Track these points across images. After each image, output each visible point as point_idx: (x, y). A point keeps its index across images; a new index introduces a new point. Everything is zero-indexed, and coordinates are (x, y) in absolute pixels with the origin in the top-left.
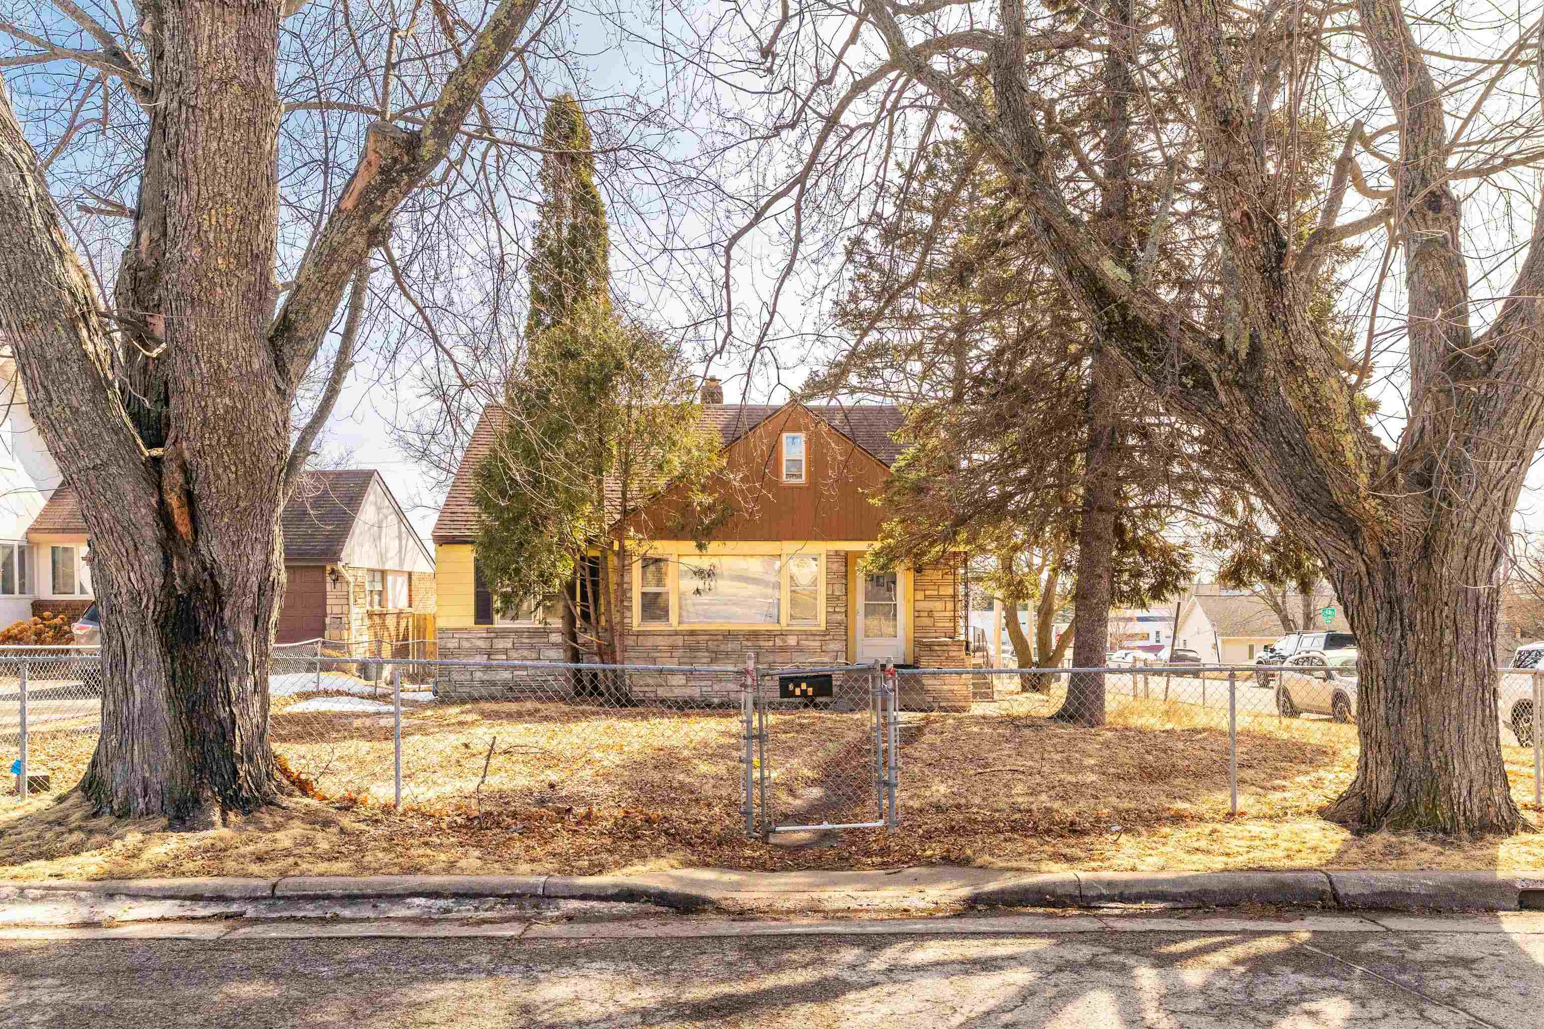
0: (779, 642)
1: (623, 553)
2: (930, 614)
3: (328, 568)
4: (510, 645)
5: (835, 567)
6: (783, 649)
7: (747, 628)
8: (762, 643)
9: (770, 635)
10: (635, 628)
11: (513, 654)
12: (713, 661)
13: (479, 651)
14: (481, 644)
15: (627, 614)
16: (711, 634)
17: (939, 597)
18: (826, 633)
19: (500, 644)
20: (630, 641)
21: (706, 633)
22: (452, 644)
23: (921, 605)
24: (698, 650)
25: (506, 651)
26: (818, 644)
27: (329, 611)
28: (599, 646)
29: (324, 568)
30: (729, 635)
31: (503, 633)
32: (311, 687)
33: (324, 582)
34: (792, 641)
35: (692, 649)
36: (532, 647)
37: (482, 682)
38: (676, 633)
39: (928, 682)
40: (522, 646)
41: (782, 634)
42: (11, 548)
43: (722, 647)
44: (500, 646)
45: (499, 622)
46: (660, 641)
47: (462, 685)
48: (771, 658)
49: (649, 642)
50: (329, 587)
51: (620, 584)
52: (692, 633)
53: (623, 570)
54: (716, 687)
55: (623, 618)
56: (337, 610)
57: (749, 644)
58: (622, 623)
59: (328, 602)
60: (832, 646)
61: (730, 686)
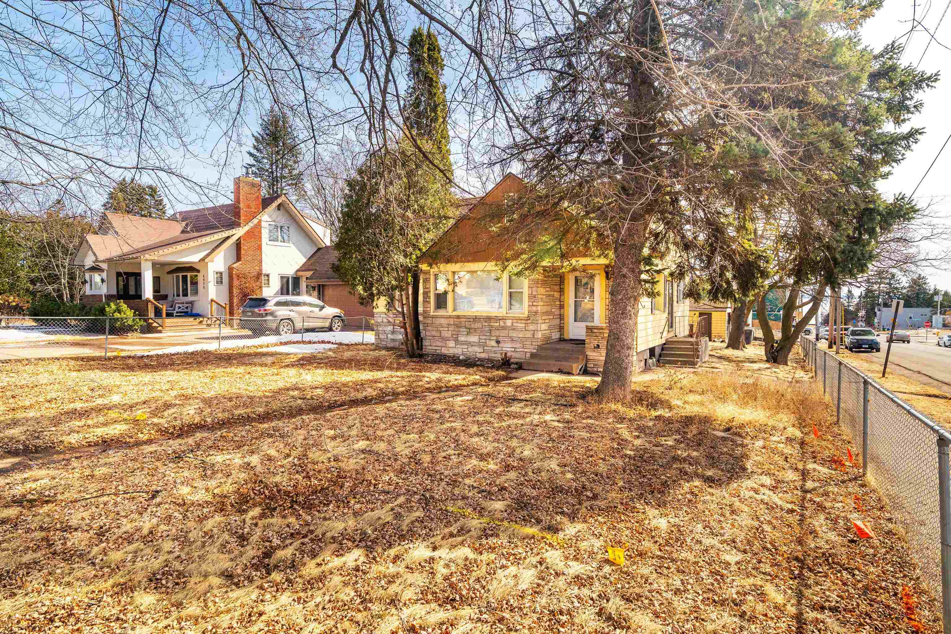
0: (502, 323)
6: (504, 328)
7: (485, 314)
8: (493, 324)
9: (497, 319)
10: (432, 313)
12: (468, 334)
15: (427, 305)
16: (467, 318)
18: (528, 318)
19: (397, 321)
20: (429, 321)
21: (465, 317)
24: (460, 327)
26: (524, 325)
30: (476, 319)
32: (300, 339)
34: (509, 323)
35: (458, 326)
37: (391, 339)
38: (450, 317)
41: (503, 319)
42: (288, 278)
43: (472, 326)
46: (443, 321)
47: (384, 341)
48: (497, 333)
49: (438, 321)
52: (458, 317)
54: (470, 350)
57: (486, 324)
60: (531, 327)
61: (477, 349)
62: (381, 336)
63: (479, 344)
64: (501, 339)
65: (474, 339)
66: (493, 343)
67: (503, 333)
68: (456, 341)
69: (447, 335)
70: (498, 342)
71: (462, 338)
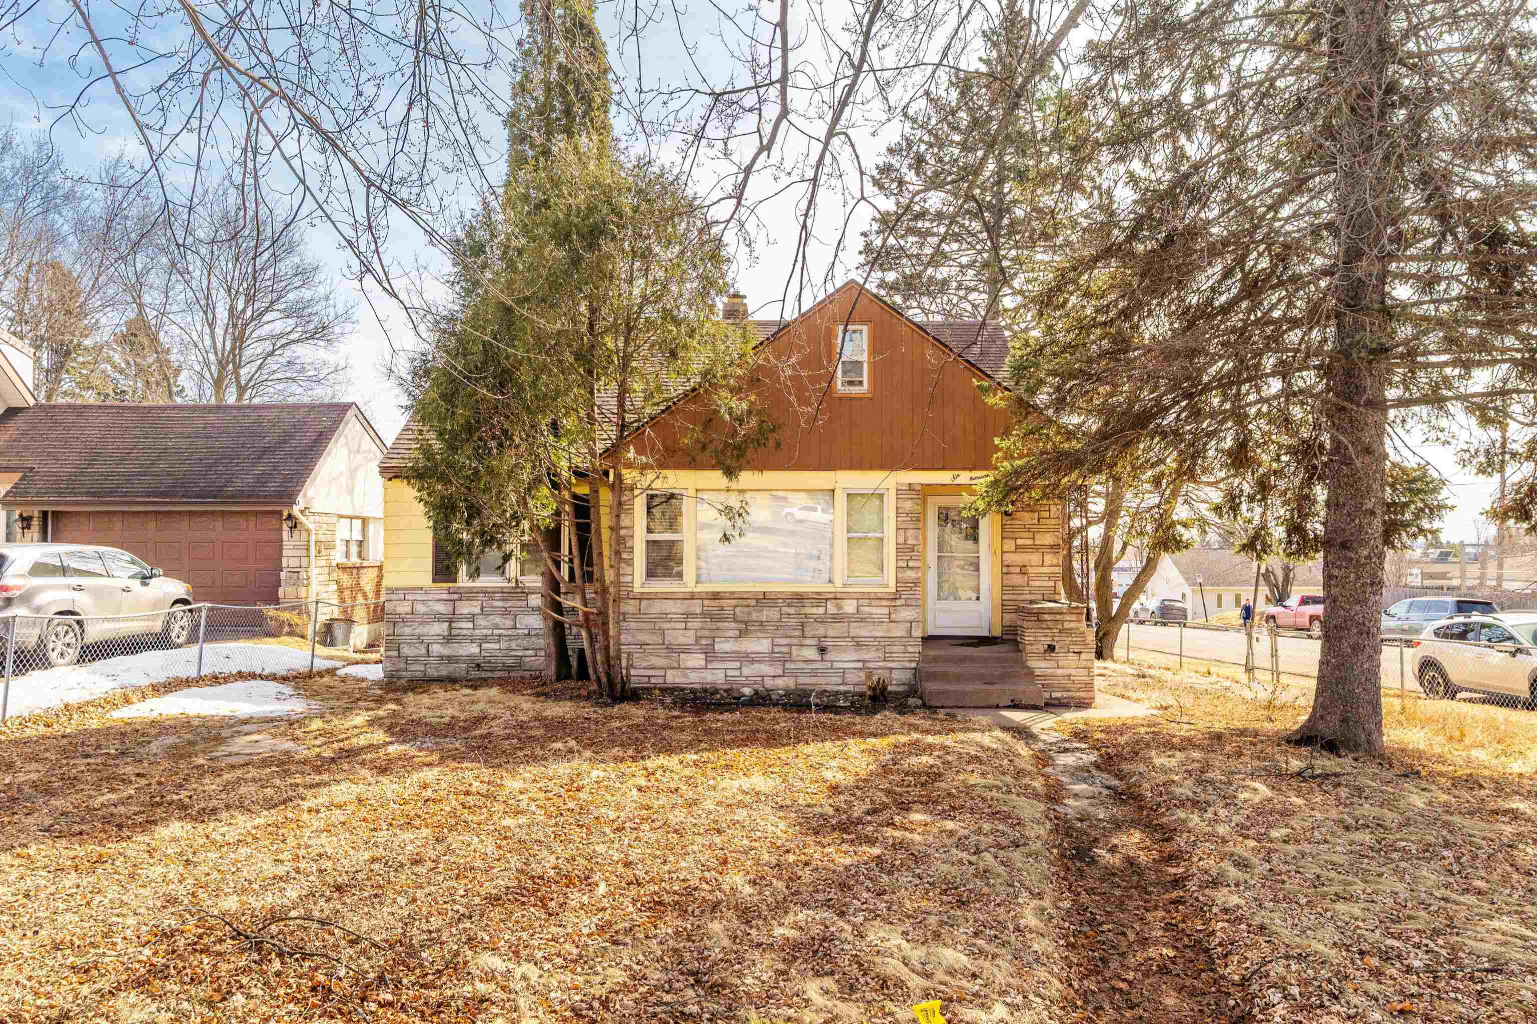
0: (831, 608)
1: (618, 487)
2: (1023, 570)
3: (285, 514)
4: (477, 610)
5: (908, 505)
6: (838, 618)
7: (789, 588)
8: (809, 610)
9: (820, 599)
10: (637, 588)
11: (481, 621)
12: (743, 633)
13: (438, 618)
14: (441, 608)
15: (627, 570)
16: (740, 598)
17: (1035, 548)
18: (895, 596)
19: (465, 608)
20: (629, 607)
21: (732, 595)
22: (404, 608)
23: (1011, 558)
24: (721, 619)
25: (472, 618)
26: (886, 611)
27: (284, 564)
28: (586, 615)
29: (280, 513)
30: (764, 599)
31: (468, 595)
33: (280, 530)
34: (849, 607)
35: (713, 617)
36: (506, 612)
37: (442, 657)
38: (692, 597)
39: (1038, 665)
40: (494, 611)
41: (837, 598)
43: (754, 616)
44: (466, 611)
45: (463, 580)
46: (674, 608)
47: (416, 662)
48: (821, 630)
49: (657, 607)
50: (285, 535)
51: (615, 529)
52: (716, 596)
53: (619, 508)
54: (746, 671)
55: (618, 575)
56: (294, 563)
57: (792, 610)
58: (618, 584)
59: (285, 553)
60: (906, 614)
61: (766, 669)
62: (406, 650)
63: (772, 658)
64: (828, 643)
65: (759, 645)
66: (811, 653)
67: (834, 630)
68: (710, 653)
69: (682, 640)
70: (822, 650)
71: (723, 646)
